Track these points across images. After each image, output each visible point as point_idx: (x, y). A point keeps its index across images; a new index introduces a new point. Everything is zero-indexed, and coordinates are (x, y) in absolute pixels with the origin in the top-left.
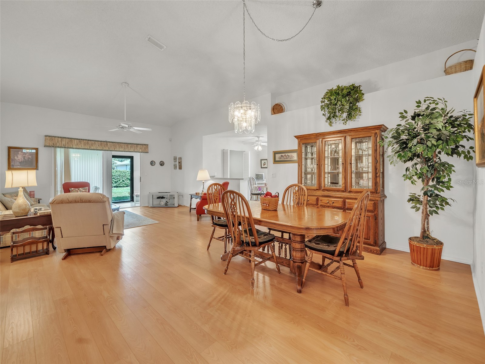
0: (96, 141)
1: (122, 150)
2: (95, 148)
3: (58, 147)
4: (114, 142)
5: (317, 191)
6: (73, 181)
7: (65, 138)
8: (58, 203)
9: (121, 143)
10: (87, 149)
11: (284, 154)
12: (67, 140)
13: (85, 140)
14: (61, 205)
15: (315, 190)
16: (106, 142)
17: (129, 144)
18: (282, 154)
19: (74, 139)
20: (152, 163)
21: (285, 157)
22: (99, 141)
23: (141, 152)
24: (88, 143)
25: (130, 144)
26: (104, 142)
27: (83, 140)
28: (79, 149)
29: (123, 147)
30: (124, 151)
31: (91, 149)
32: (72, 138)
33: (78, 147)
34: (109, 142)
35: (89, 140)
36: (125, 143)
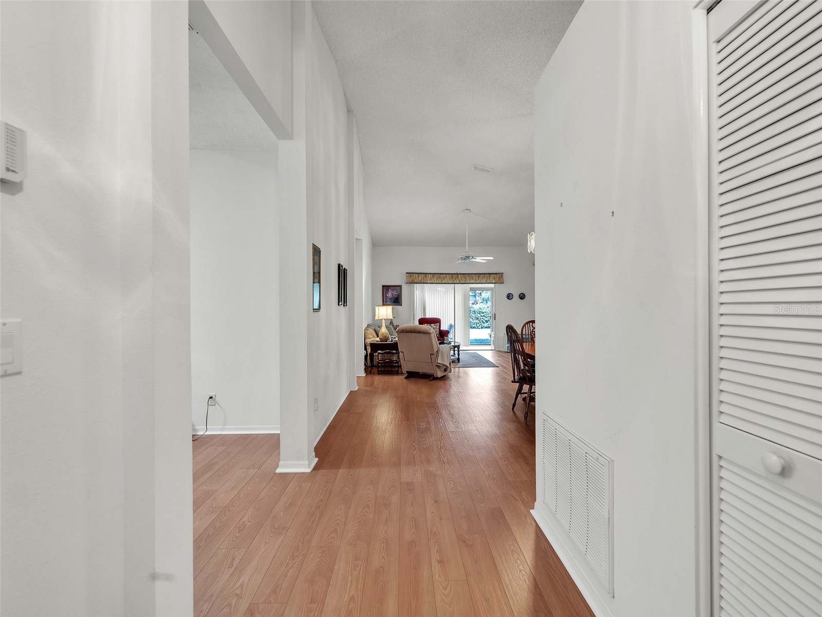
0: (447, 274)
1: (473, 282)
2: (446, 282)
3: (416, 283)
4: (465, 274)
6: (428, 317)
7: (421, 273)
8: (401, 332)
9: (472, 274)
10: (439, 283)
12: (423, 275)
13: (438, 274)
14: (402, 333)
16: (457, 274)
17: (480, 274)
19: (428, 274)
20: (509, 296)
22: (450, 274)
23: (495, 283)
24: (440, 277)
25: (482, 274)
26: (455, 274)
27: (436, 274)
28: (432, 283)
29: (474, 278)
30: (476, 283)
31: (443, 283)
32: (427, 273)
33: (431, 282)
34: (460, 274)
35: (441, 274)
36: (476, 274)
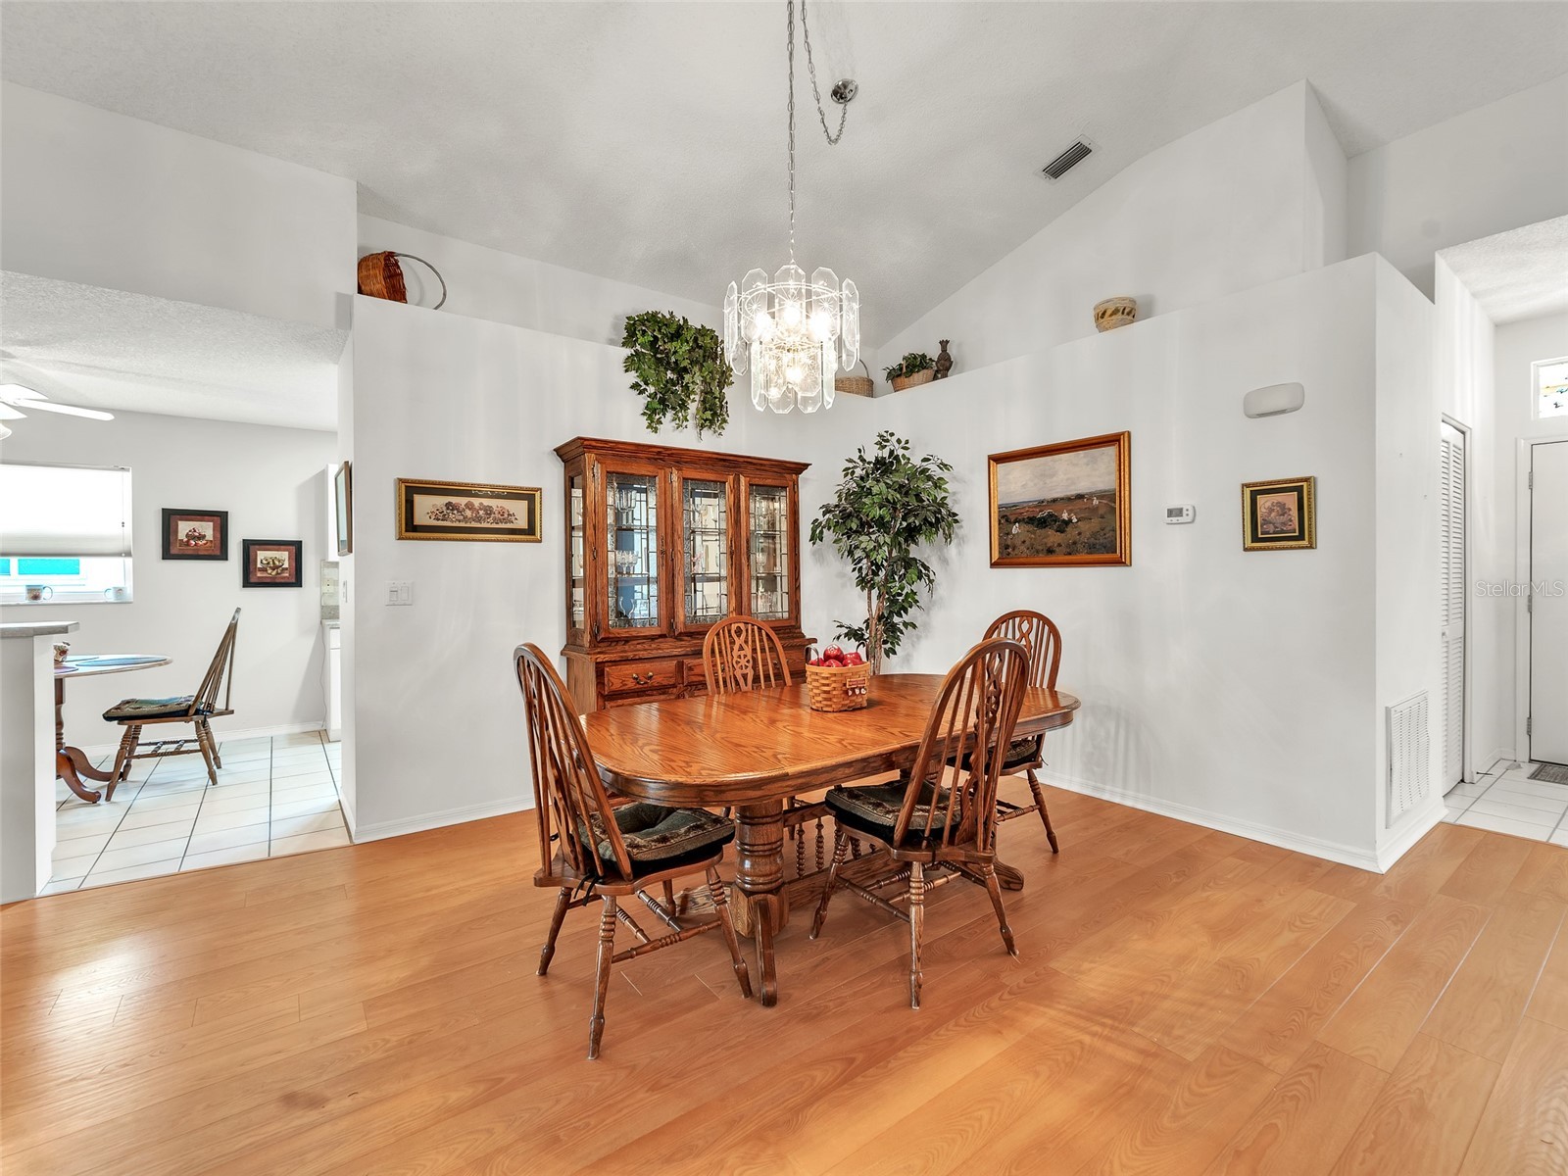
5: (660, 640)
11: (462, 501)
15: (652, 638)
18: (454, 500)
21: (468, 513)
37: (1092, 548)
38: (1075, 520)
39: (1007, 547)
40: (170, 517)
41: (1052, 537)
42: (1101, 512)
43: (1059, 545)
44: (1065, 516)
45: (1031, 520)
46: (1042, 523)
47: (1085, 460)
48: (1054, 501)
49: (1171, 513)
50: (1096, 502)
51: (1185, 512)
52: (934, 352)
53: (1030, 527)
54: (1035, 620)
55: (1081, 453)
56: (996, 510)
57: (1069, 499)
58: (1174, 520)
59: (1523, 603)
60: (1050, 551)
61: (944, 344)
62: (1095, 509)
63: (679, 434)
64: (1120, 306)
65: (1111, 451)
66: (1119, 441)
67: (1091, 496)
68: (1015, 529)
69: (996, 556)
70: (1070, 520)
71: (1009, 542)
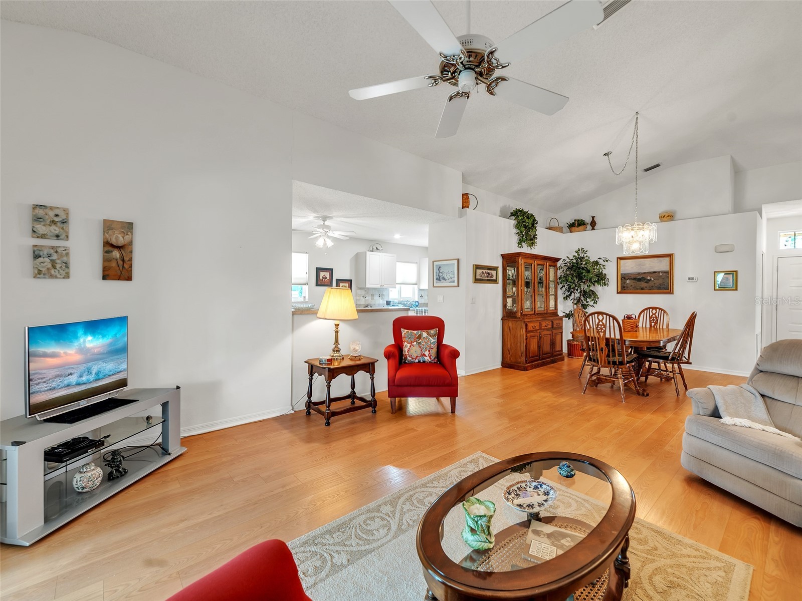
18: (483, 271)
21: (486, 275)
37: (659, 288)
38: (653, 279)
39: (624, 287)
40: (319, 270)
41: (643, 284)
42: (663, 277)
43: (646, 287)
44: (649, 278)
45: (635, 279)
46: (639, 280)
47: (657, 261)
48: (645, 273)
49: (689, 279)
50: (661, 274)
51: (694, 279)
52: (588, 220)
53: (634, 281)
54: (658, 310)
55: (656, 259)
56: (620, 275)
57: (650, 273)
58: (691, 281)
59: (774, 307)
60: (642, 289)
61: (593, 217)
62: (661, 276)
63: (525, 249)
64: (670, 214)
65: (668, 259)
66: (671, 256)
67: (659, 272)
68: (628, 281)
69: (620, 290)
70: (651, 280)
71: (625, 286)
